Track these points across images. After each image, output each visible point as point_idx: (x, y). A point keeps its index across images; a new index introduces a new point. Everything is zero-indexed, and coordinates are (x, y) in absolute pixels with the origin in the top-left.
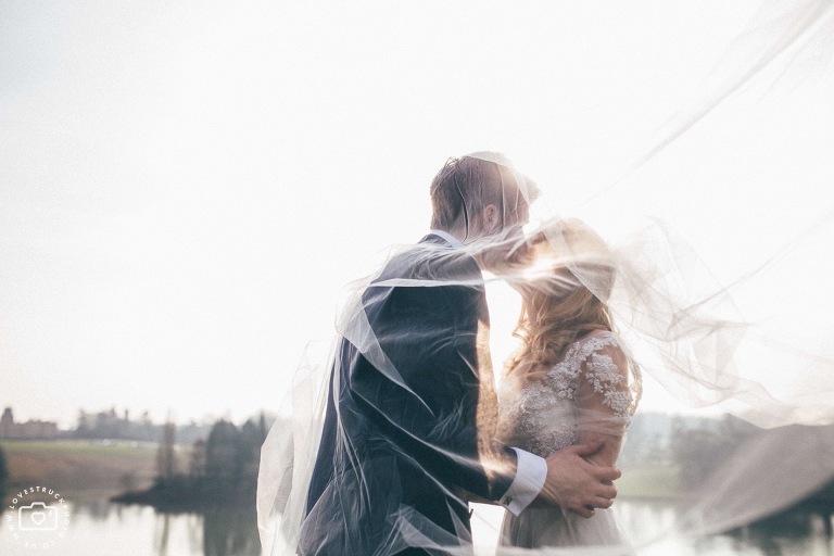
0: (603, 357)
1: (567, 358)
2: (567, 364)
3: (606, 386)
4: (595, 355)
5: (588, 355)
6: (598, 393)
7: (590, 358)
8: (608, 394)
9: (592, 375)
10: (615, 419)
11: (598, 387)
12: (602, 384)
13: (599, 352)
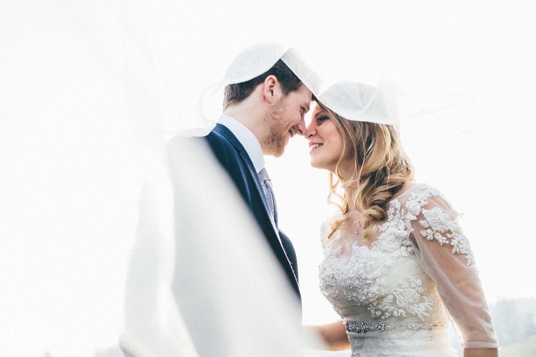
0: (433, 210)
2: (393, 223)
3: (449, 235)
4: (424, 211)
5: (418, 213)
6: (444, 245)
7: (421, 216)
8: (454, 242)
9: (429, 231)
11: (441, 239)
12: (444, 234)
13: (425, 207)
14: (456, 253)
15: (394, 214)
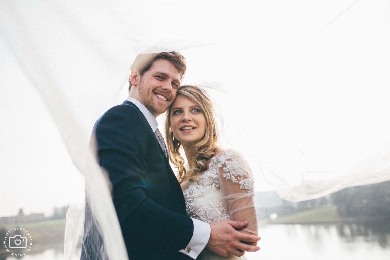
0: (232, 162)
1: (210, 167)
2: (211, 171)
3: (238, 178)
4: (227, 162)
5: (223, 163)
6: (235, 183)
7: (224, 165)
8: (241, 182)
9: (228, 174)
10: (249, 195)
11: (234, 180)
12: (236, 177)
13: (229, 160)
14: (242, 189)
15: (213, 166)
